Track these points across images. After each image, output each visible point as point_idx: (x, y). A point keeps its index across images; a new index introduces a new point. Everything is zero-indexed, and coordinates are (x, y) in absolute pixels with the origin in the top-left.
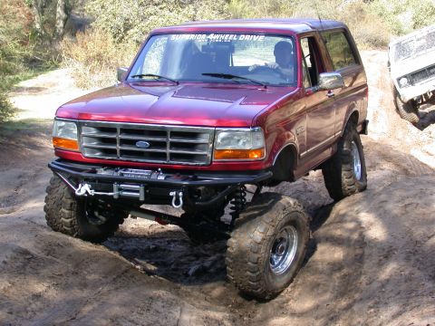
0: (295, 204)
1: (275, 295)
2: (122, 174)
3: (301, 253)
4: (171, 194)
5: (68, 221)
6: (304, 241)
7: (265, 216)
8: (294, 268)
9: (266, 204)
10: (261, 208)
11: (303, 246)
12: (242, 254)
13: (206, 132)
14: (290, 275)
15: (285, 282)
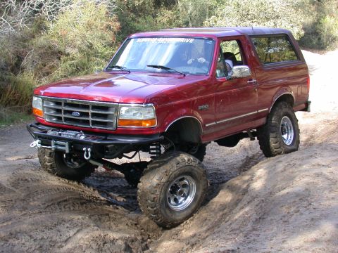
0: (189, 160)
1: (175, 225)
2: (60, 134)
3: (199, 196)
4: (84, 149)
5: (49, 164)
6: (201, 187)
7: (161, 168)
8: (194, 206)
9: (165, 160)
10: (162, 162)
11: (201, 191)
12: (144, 194)
13: (113, 106)
14: (189, 211)
15: (184, 216)
